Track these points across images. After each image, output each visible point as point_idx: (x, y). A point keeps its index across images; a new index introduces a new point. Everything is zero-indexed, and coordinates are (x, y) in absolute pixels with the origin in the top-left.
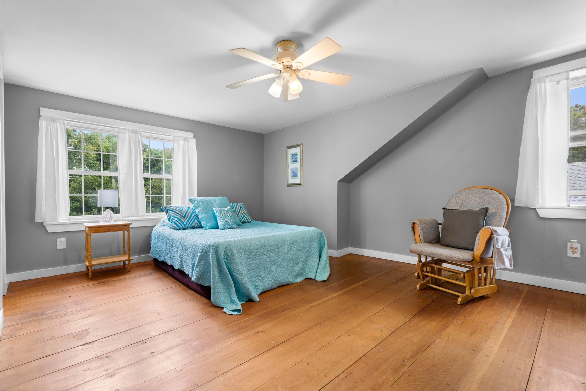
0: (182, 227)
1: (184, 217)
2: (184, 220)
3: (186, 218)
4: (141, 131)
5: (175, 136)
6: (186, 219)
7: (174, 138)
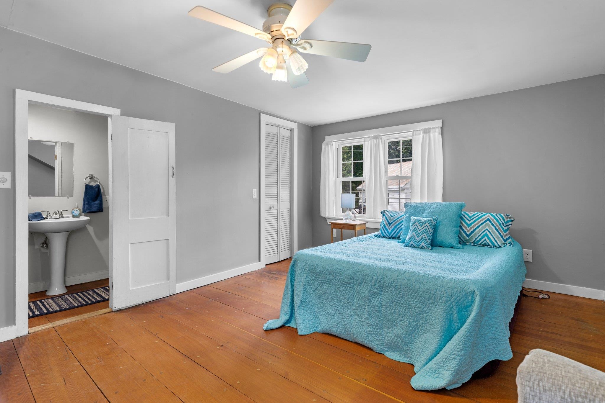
0: (387, 235)
1: (390, 224)
2: (389, 228)
3: (392, 225)
4: (382, 134)
5: (414, 131)
6: (391, 227)
7: (413, 133)
